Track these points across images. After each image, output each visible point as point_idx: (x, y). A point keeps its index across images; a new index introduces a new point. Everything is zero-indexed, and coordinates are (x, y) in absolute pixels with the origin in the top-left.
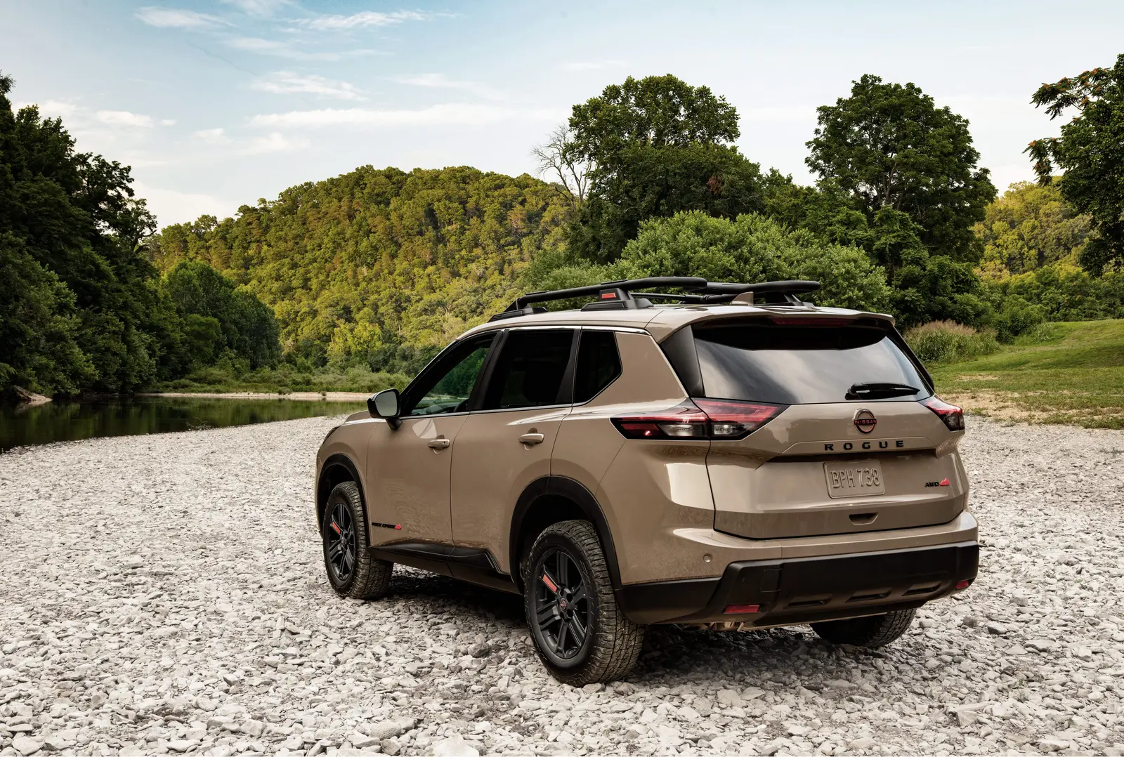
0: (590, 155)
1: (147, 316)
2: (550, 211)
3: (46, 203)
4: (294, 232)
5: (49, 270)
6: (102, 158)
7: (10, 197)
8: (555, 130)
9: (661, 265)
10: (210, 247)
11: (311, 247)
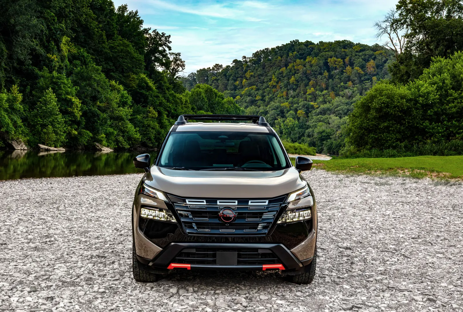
0: (407, 25)
1: (175, 110)
2: (388, 63)
3: (122, 51)
4: (259, 73)
5: (119, 85)
6: (157, 31)
7: (104, 48)
8: (389, 12)
9: (444, 83)
10: (219, 79)
11: (267, 80)
